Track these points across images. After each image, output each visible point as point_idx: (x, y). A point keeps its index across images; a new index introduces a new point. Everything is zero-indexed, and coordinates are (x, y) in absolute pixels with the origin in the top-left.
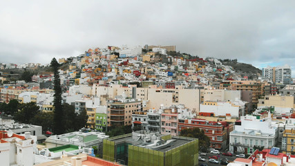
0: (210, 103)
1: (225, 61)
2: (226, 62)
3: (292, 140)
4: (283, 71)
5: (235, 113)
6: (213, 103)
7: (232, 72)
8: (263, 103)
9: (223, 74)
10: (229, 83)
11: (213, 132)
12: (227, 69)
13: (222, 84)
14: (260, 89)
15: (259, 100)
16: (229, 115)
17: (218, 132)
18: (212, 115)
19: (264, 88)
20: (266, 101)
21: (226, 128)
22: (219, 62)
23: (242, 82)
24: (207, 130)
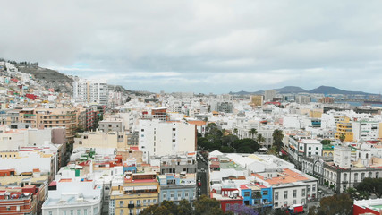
0: (8, 154)
1: (22, 64)
2: (23, 66)
3: (121, 202)
4: (99, 87)
5: (46, 166)
6: (12, 154)
7: (33, 82)
8: (81, 142)
9: (21, 87)
10: (32, 112)
11: (18, 209)
12: (25, 78)
13: (22, 114)
14: (74, 119)
15: (75, 139)
16: (37, 170)
17: (25, 207)
18: (12, 173)
19: (79, 116)
20: (84, 141)
21: (35, 196)
22: (13, 67)
23: (50, 111)
24: (8, 207)
